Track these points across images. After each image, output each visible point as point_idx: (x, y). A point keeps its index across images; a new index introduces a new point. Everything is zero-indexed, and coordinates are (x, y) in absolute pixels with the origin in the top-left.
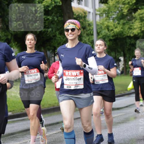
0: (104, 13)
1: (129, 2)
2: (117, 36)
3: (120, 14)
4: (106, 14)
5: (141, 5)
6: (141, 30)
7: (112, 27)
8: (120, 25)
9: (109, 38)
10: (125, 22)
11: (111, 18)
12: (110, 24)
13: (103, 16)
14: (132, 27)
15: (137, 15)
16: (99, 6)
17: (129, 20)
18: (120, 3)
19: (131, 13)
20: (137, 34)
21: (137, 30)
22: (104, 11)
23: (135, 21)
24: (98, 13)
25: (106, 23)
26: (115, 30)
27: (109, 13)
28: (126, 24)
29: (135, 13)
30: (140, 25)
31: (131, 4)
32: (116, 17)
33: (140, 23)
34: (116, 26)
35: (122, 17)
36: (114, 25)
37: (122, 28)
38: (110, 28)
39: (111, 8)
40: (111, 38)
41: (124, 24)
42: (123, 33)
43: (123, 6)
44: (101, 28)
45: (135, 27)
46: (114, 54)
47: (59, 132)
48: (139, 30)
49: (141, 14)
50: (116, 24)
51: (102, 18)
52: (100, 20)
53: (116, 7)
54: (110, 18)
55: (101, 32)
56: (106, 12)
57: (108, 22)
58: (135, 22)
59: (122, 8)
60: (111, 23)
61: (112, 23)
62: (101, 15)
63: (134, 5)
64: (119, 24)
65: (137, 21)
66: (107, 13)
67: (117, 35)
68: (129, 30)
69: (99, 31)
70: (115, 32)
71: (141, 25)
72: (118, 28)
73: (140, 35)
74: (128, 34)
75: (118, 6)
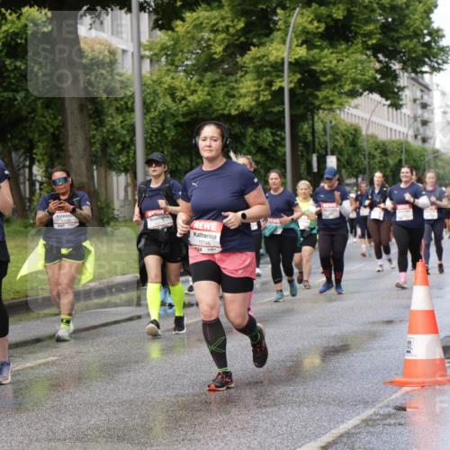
0: (163, 52)
1: (228, 27)
2: (195, 115)
3: (203, 57)
4: (167, 55)
5: (259, 36)
6: (257, 99)
7: (182, 90)
8: (204, 86)
9: (177, 119)
10: (217, 77)
11: (180, 68)
12: (177, 83)
13: (159, 61)
14: (235, 92)
15: (247, 61)
16: (150, 36)
17: (228, 73)
18: (205, 27)
19: (232, 55)
20: (246, 109)
21: (247, 99)
22: (164, 48)
23: (242, 76)
24: (147, 53)
25: (168, 79)
26: (190, 98)
27: (176, 55)
28: (221, 83)
29: (242, 55)
30: (255, 86)
31: (232, 30)
32: (193, 65)
33: (256, 82)
34: (192, 88)
35: (209, 64)
36: (189, 86)
37: (209, 94)
38: (179, 94)
39: (182, 42)
40: (181, 119)
41: (214, 83)
42: (210, 106)
43: (212, 36)
44: (155, 93)
45: (243, 91)
46: (188, 162)
47: (40, 365)
48: (253, 100)
49: (259, 59)
50: (193, 83)
51: (156, 67)
52: (151, 74)
53: (193, 38)
54: (177, 67)
55: (155, 104)
56: (169, 53)
57: (173, 78)
58: (243, 79)
59: (211, 43)
60: (180, 80)
61: (184, 79)
62: (154, 60)
63: (240, 34)
64: (200, 82)
65: (247, 76)
66: (171, 54)
67: (197, 113)
68: (226, 100)
69: (148, 101)
70: (190, 104)
71: (259, 86)
72: (199, 93)
73: (257, 113)
74: (224, 109)
75: (200, 35)
